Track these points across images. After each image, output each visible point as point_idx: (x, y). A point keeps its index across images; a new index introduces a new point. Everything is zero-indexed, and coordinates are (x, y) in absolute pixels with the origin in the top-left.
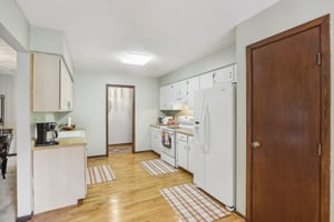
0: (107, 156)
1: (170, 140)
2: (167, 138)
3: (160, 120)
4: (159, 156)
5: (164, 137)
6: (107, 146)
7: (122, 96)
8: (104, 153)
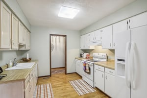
0: (50, 76)
1: (90, 69)
2: (87, 68)
3: (81, 55)
4: (81, 77)
5: (85, 67)
6: (51, 68)
7: (59, 41)
8: (49, 75)
